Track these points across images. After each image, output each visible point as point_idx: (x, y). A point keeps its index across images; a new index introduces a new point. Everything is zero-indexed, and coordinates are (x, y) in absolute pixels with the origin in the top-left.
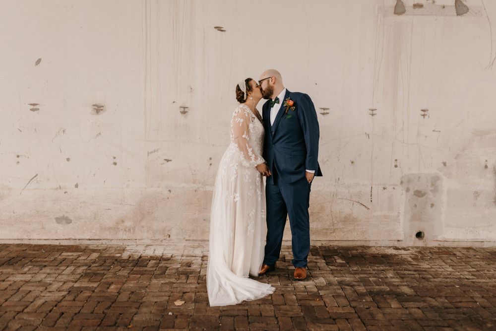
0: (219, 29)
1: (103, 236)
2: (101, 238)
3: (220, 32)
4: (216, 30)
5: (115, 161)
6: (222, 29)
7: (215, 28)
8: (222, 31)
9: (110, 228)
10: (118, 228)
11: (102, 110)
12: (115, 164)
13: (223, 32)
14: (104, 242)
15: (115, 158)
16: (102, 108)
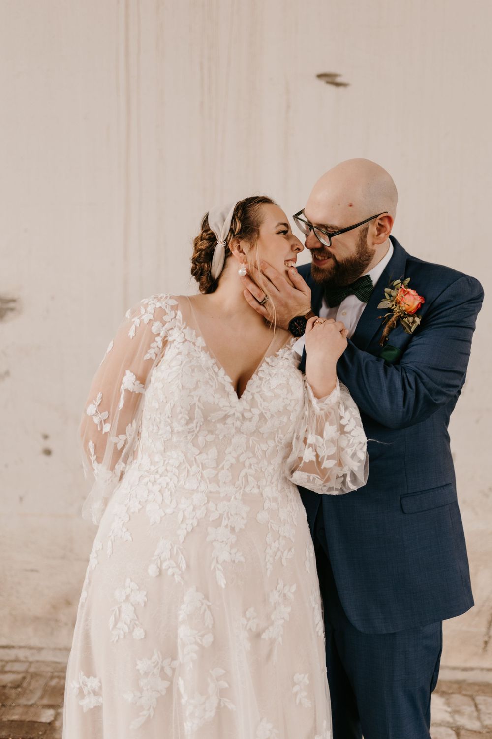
0: (329, 80)
1: (18, 638)
2: (12, 644)
3: (332, 88)
4: (322, 83)
5: (49, 444)
6: (338, 80)
7: (320, 76)
8: (338, 85)
9: (36, 619)
10: (56, 621)
11: (12, 310)
12: (48, 452)
13: (341, 89)
14: (21, 654)
15: (46, 437)
16: (12, 305)
